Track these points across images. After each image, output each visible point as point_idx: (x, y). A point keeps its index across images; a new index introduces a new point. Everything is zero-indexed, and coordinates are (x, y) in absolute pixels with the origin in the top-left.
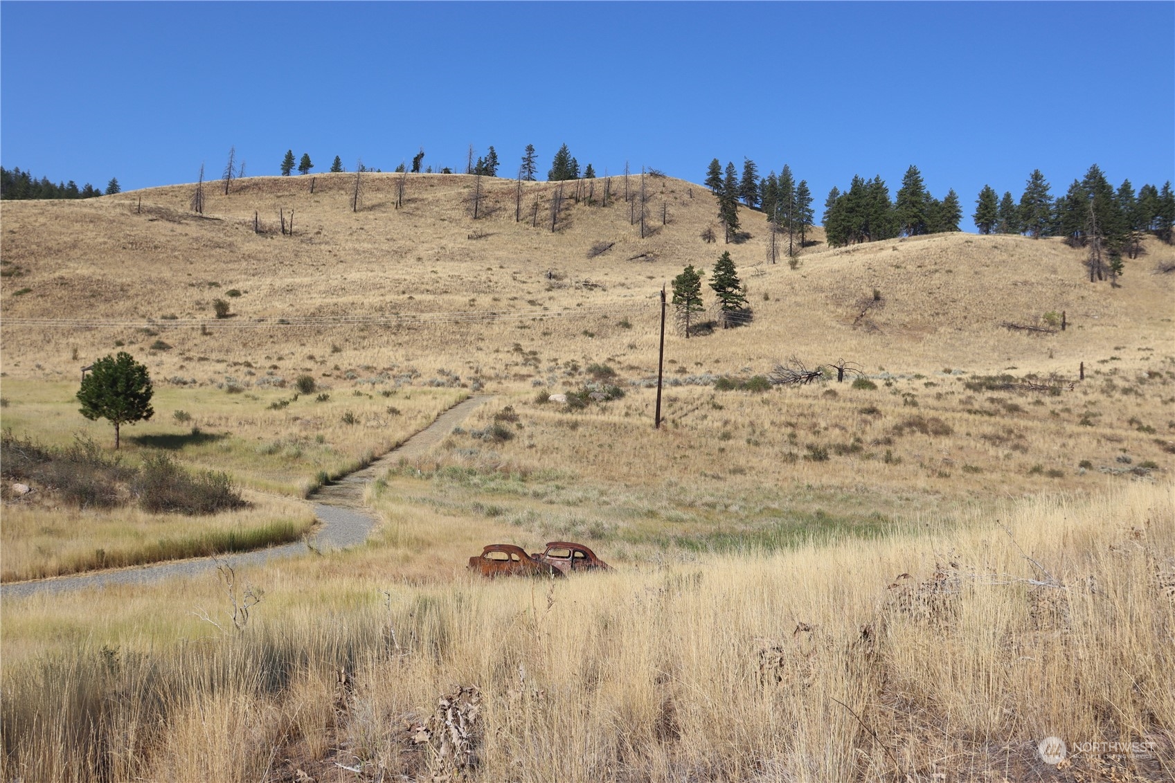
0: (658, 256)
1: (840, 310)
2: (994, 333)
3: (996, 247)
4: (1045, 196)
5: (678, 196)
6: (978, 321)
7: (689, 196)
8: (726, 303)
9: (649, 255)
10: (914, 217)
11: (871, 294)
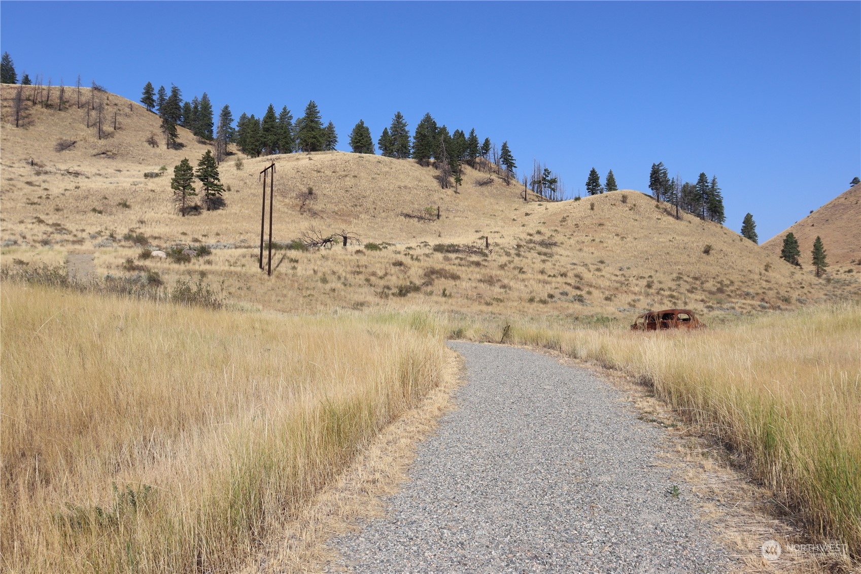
0: (116, 154)
1: (287, 201)
2: (397, 220)
3: (379, 162)
4: (404, 130)
5: (121, 108)
6: (384, 211)
7: (130, 110)
8: (208, 190)
9: (109, 153)
10: (313, 138)
11: (305, 190)
